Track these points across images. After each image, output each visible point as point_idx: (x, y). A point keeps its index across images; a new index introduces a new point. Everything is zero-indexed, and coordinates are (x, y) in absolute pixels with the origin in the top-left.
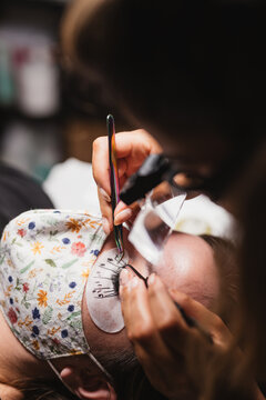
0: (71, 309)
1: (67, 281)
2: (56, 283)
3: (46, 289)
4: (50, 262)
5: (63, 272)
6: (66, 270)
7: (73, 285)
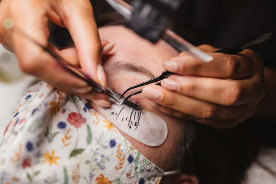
0: (131, 159)
1: (105, 147)
2: (99, 159)
3: (97, 173)
4: (75, 153)
5: (94, 145)
6: (94, 142)
7: (113, 144)
